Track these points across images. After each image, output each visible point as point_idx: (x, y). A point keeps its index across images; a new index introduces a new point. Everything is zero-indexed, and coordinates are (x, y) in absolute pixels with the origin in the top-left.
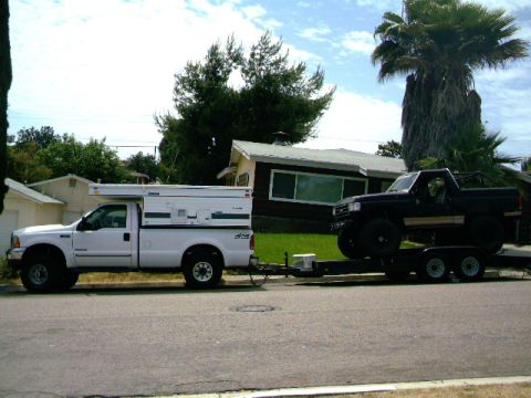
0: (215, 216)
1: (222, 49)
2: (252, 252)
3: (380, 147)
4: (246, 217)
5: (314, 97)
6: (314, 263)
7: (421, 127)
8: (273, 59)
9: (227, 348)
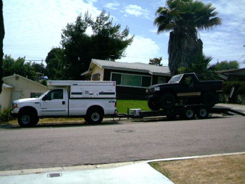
0: (100, 94)
1: (83, 18)
2: (115, 108)
3: (151, 61)
4: (113, 93)
5: (124, 39)
6: (140, 112)
7: (177, 54)
8: (106, 23)
9: (125, 146)
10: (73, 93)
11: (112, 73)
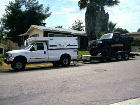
6: (91, 58)
10: (50, 46)
11: (48, 34)
